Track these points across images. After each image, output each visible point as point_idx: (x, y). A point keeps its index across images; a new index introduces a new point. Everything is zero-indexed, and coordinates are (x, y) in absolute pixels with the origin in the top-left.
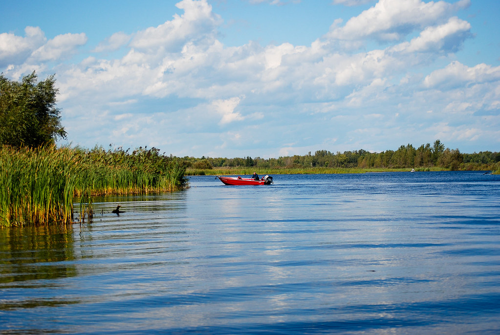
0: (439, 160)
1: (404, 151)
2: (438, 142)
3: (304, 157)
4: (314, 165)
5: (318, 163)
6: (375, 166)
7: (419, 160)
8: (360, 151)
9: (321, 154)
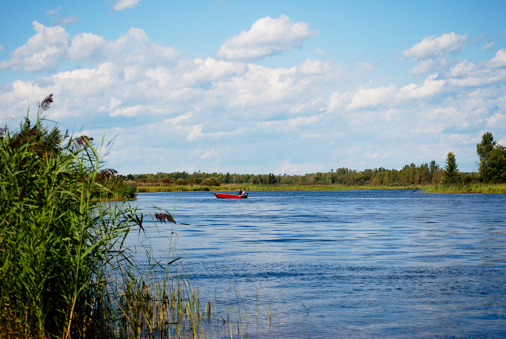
0: (433, 179)
1: (408, 170)
2: (433, 163)
3: (326, 174)
4: (333, 182)
5: (337, 180)
6: (384, 184)
7: (418, 178)
8: (380, 169)
9: (343, 171)
